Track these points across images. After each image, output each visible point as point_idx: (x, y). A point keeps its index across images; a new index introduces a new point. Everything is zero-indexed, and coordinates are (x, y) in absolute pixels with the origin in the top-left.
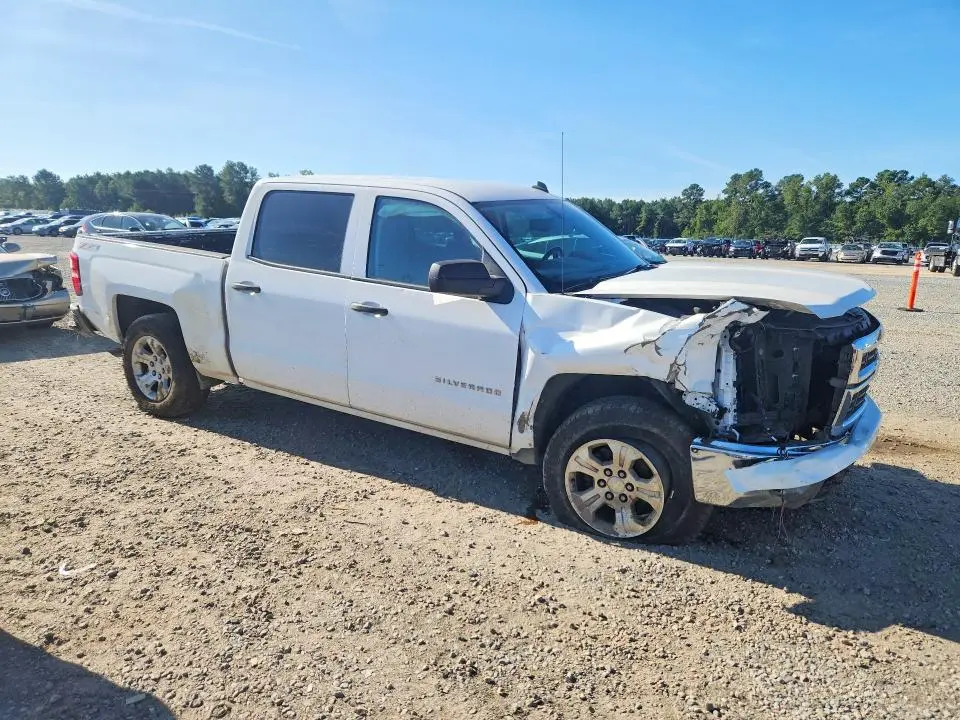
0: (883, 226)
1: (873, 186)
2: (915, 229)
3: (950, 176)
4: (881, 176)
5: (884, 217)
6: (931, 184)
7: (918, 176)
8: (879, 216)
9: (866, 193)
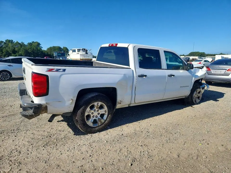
0: (11, 54)
1: (5, 43)
2: (19, 54)
3: (23, 42)
4: (6, 41)
5: (10, 51)
6: (20, 44)
7: (16, 42)
8: (9, 51)
9: (3, 45)
